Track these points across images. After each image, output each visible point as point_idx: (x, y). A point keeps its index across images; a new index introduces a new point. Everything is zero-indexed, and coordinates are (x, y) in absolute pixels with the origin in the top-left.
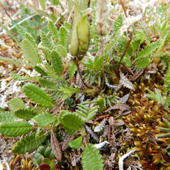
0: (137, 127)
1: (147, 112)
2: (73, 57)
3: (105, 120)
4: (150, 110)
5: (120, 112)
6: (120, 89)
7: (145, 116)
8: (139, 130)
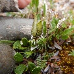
0: (64, 68)
1: (68, 60)
2: (34, 37)
3: (49, 65)
4: (69, 59)
5: (56, 61)
6: (55, 49)
7: (68, 62)
8: (65, 70)
